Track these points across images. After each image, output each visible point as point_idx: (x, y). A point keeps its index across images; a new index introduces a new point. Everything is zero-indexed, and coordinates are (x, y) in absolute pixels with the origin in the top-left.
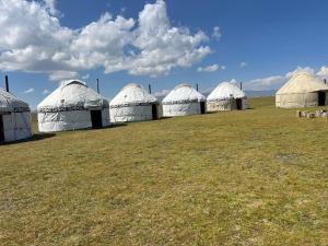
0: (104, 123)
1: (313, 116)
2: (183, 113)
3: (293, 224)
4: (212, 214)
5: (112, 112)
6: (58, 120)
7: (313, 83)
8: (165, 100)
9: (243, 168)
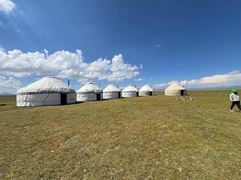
0: (101, 99)
1: (180, 99)
2: (130, 96)
3: (178, 131)
4: (151, 128)
5: (104, 94)
6: (85, 97)
7: (179, 87)
8: (123, 91)
9: (158, 115)
